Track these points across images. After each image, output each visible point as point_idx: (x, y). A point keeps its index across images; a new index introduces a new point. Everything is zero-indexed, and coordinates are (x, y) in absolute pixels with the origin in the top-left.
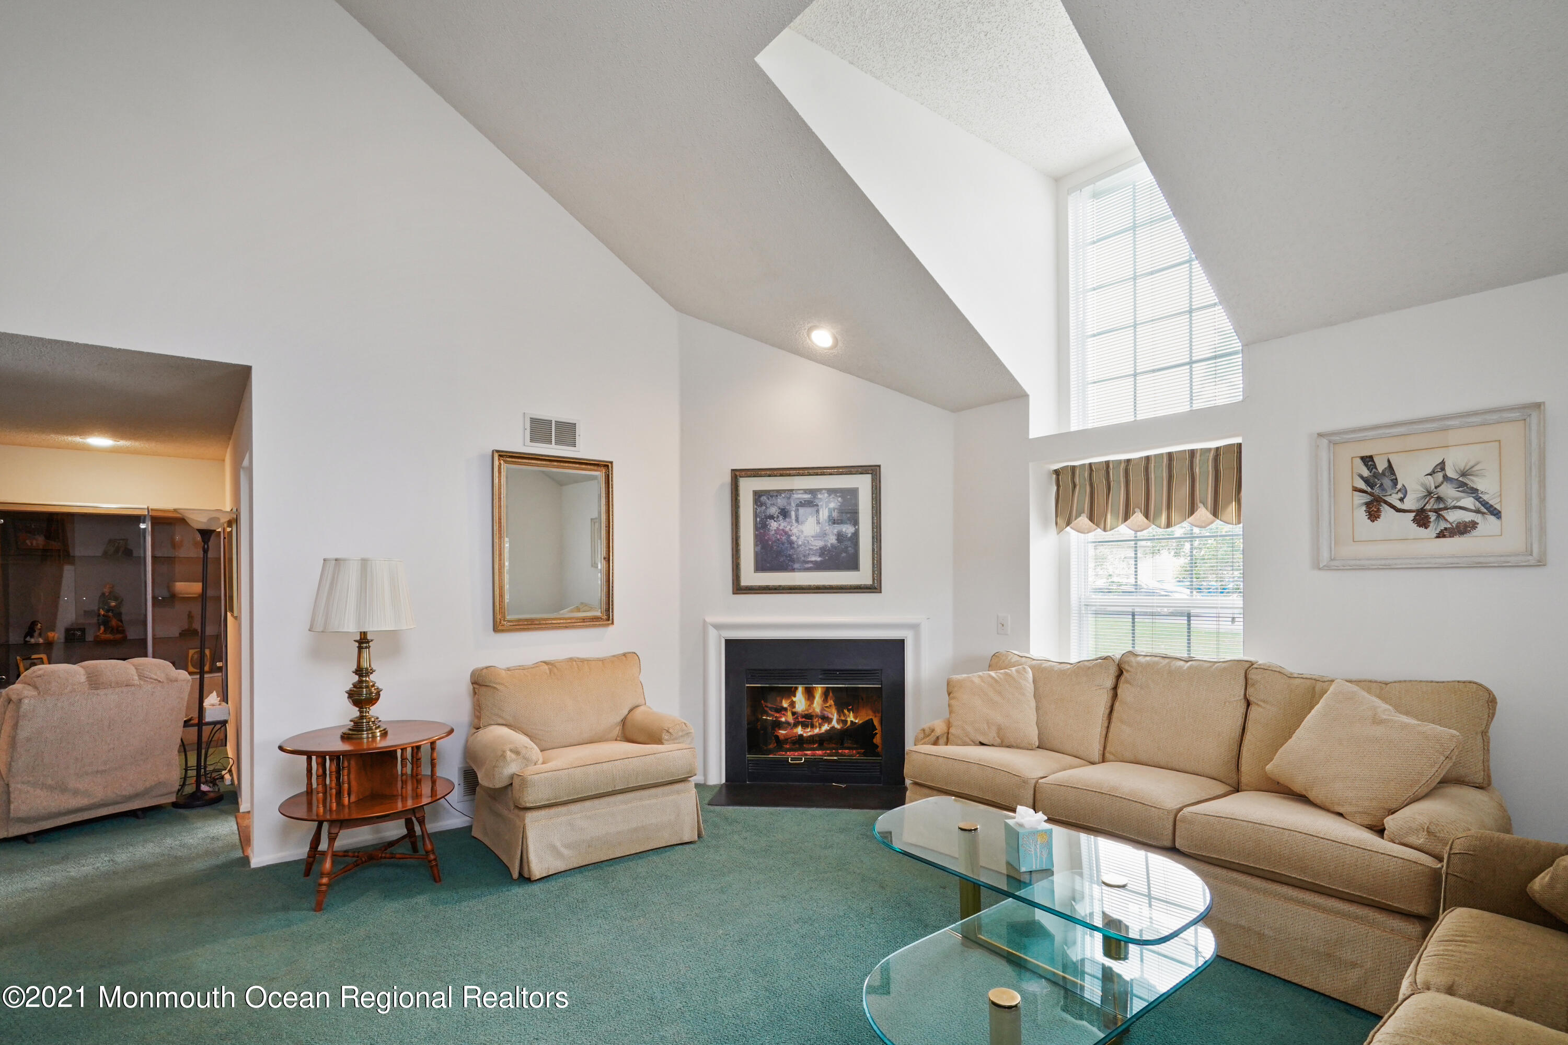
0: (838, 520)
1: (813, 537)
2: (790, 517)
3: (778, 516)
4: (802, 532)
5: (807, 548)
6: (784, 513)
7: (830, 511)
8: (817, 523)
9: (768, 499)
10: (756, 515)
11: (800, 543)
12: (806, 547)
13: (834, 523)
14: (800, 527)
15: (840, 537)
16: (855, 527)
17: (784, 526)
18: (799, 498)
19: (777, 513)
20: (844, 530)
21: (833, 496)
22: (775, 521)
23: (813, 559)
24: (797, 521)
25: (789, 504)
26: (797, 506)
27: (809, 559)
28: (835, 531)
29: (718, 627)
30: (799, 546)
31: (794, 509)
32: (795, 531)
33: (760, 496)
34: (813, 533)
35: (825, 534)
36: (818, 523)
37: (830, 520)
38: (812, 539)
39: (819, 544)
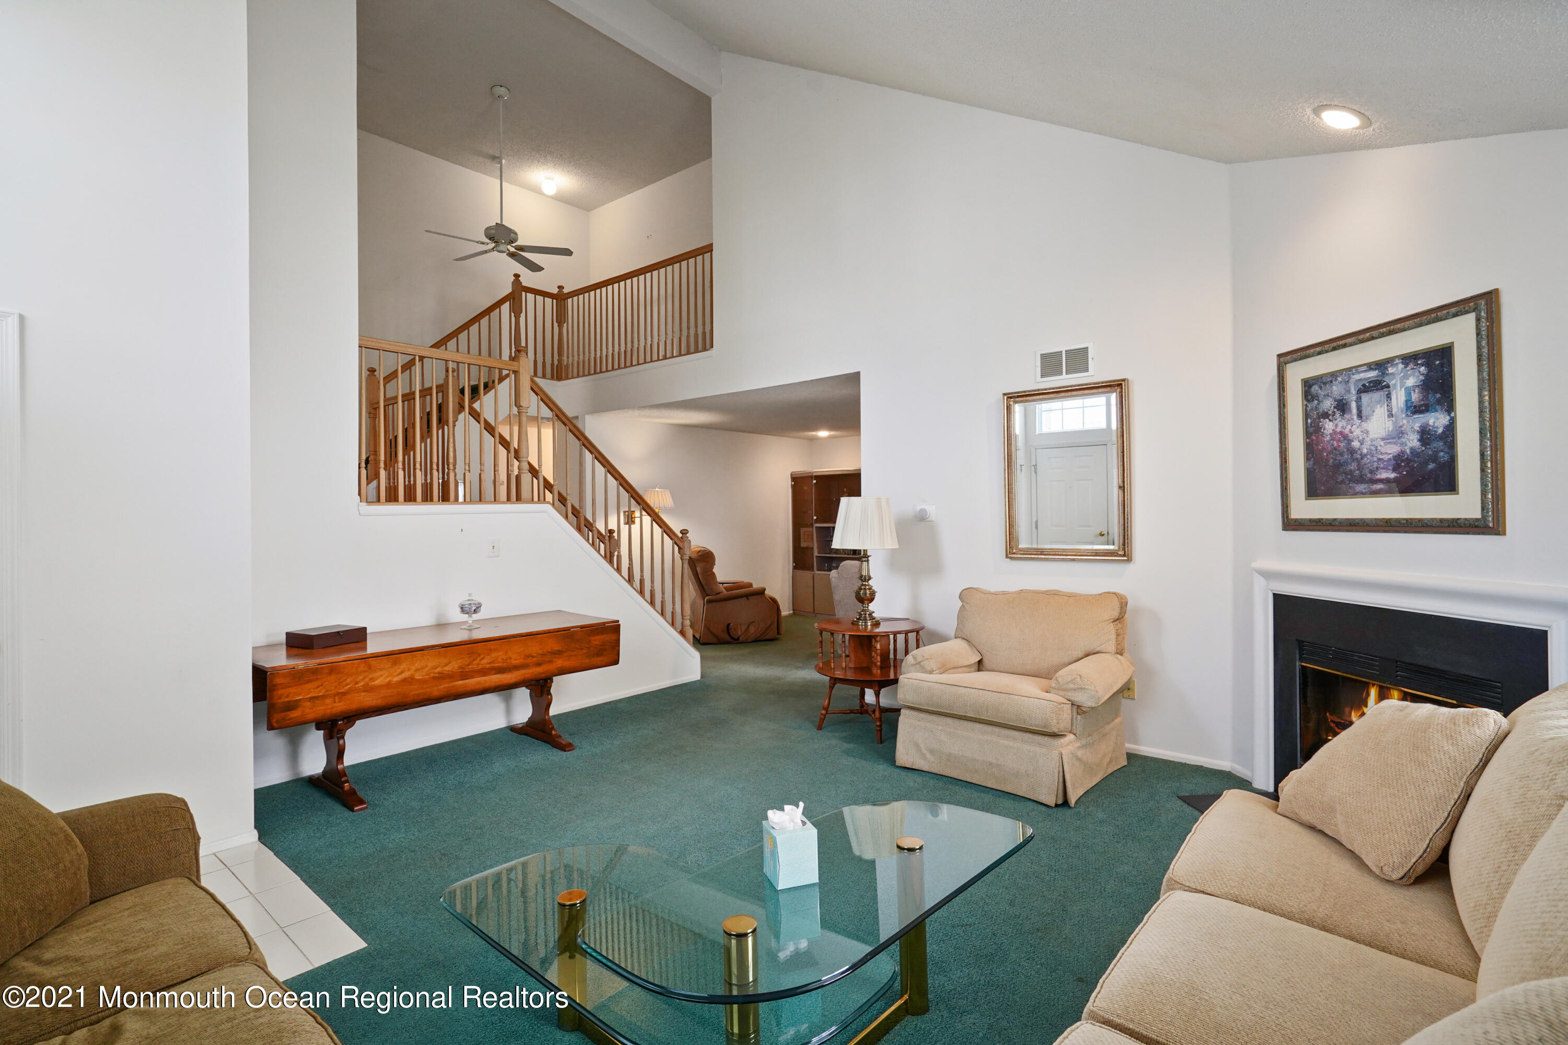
0: (1422, 405)
1: (1383, 439)
2: (1350, 411)
3: (1334, 412)
4: (1367, 432)
5: (1375, 459)
6: (1342, 407)
7: (1408, 392)
8: (1389, 416)
9: (1321, 389)
10: (1307, 415)
11: (1365, 451)
12: (1373, 456)
13: (1414, 413)
14: (1364, 425)
15: (1425, 435)
16: (1449, 414)
17: (1342, 427)
18: (1360, 380)
19: (1332, 408)
20: (1431, 423)
21: (1411, 365)
22: (1330, 420)
23: (1384, 475)
24: (1360, 415)
25: (1349, 391)
26: (1360, 392)
27: (1378, 477)
28: (1417, 426)
29: (1264, 577)
30: (1363, 456)
31: (1354, 398)
32: (1357, 432)
33: (1310, 387)
34: (1383, 434)
35: (1402, 433)
36: (1391, 415)
37: (1408, 408)
38: (1382, 443)
39: (1393, 450)
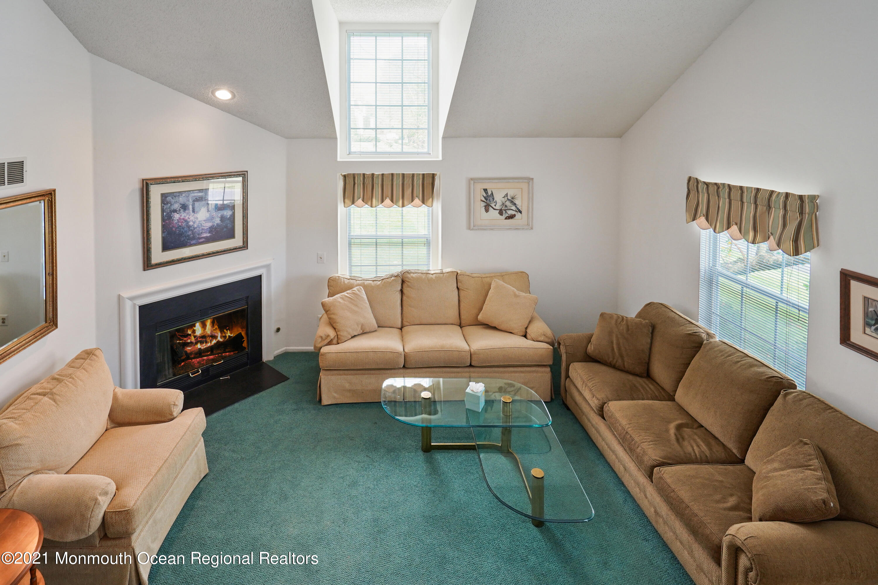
0: (222, 207)
1: (204, 221)
2: (189, 209)
3: (180, 210)
4: (197, 218)
5: (201, 229)
6: (184, 207)
8: (207, 211)
9: (173, 198)
10: (163, 211)
11: (196, 226)
12: (199, 228)
13: (218, 210)
14: (196, 215)
15: (222, 218)
16: (232, 211)
17: (184, 216)
18: (195, 196)
19: (179, 208)
20: (225, 214)
22: (177, 213)
23: (205, 235)
24: (194, 211)
25: (189, 201)
26: (194, 201)
27: (202, 236)
28: (219, 215)
29: (131, 299)
30: (194, 228)
31: (191, 204)
32: (192, 218)
33: (166, 197)
34: (205, 219)
35: (213, 218)
36: (208, 211)
37: (216, 208)
38: (204, 222)
39: (209, 225)
